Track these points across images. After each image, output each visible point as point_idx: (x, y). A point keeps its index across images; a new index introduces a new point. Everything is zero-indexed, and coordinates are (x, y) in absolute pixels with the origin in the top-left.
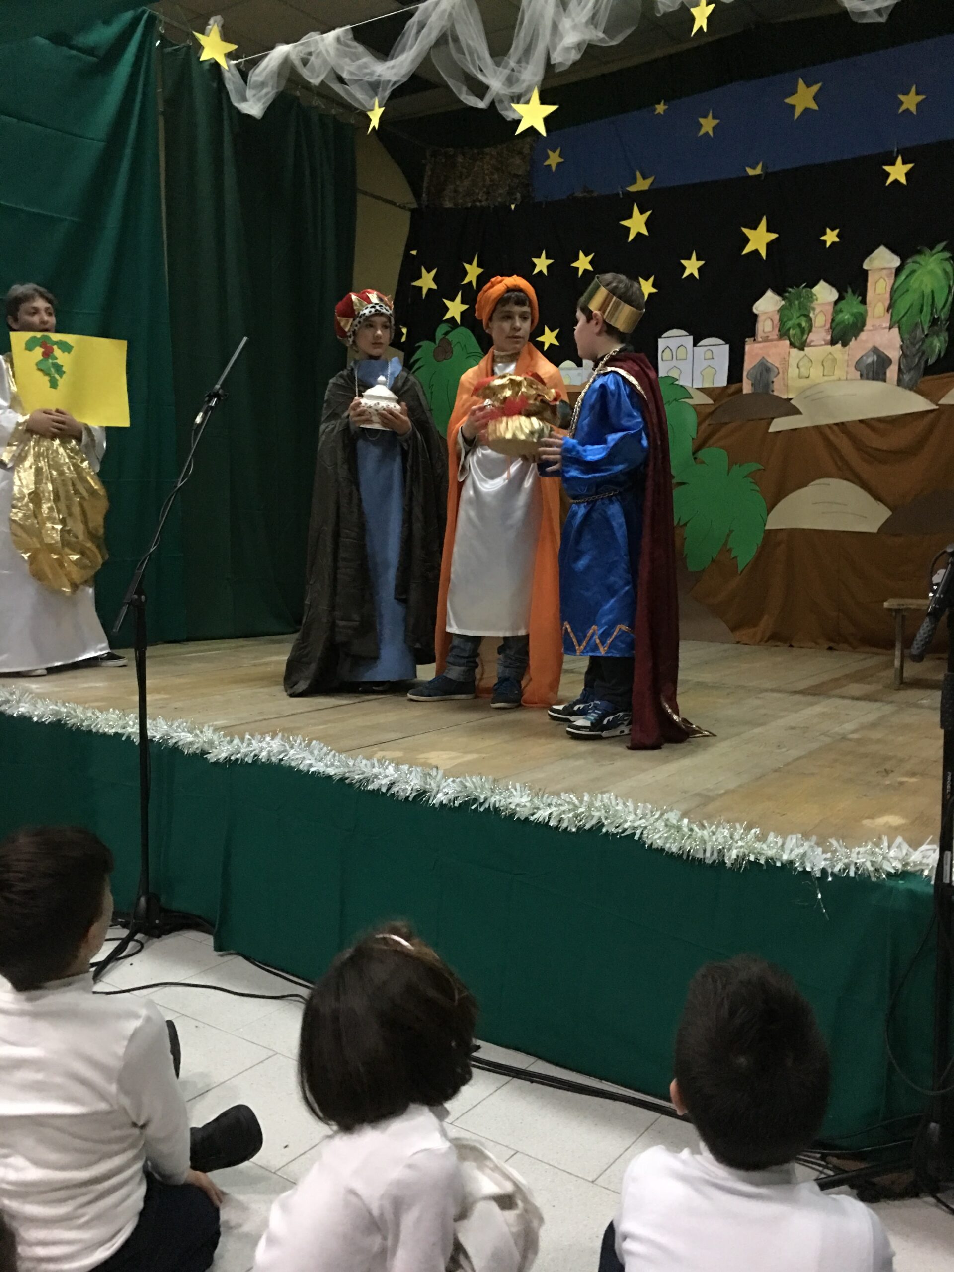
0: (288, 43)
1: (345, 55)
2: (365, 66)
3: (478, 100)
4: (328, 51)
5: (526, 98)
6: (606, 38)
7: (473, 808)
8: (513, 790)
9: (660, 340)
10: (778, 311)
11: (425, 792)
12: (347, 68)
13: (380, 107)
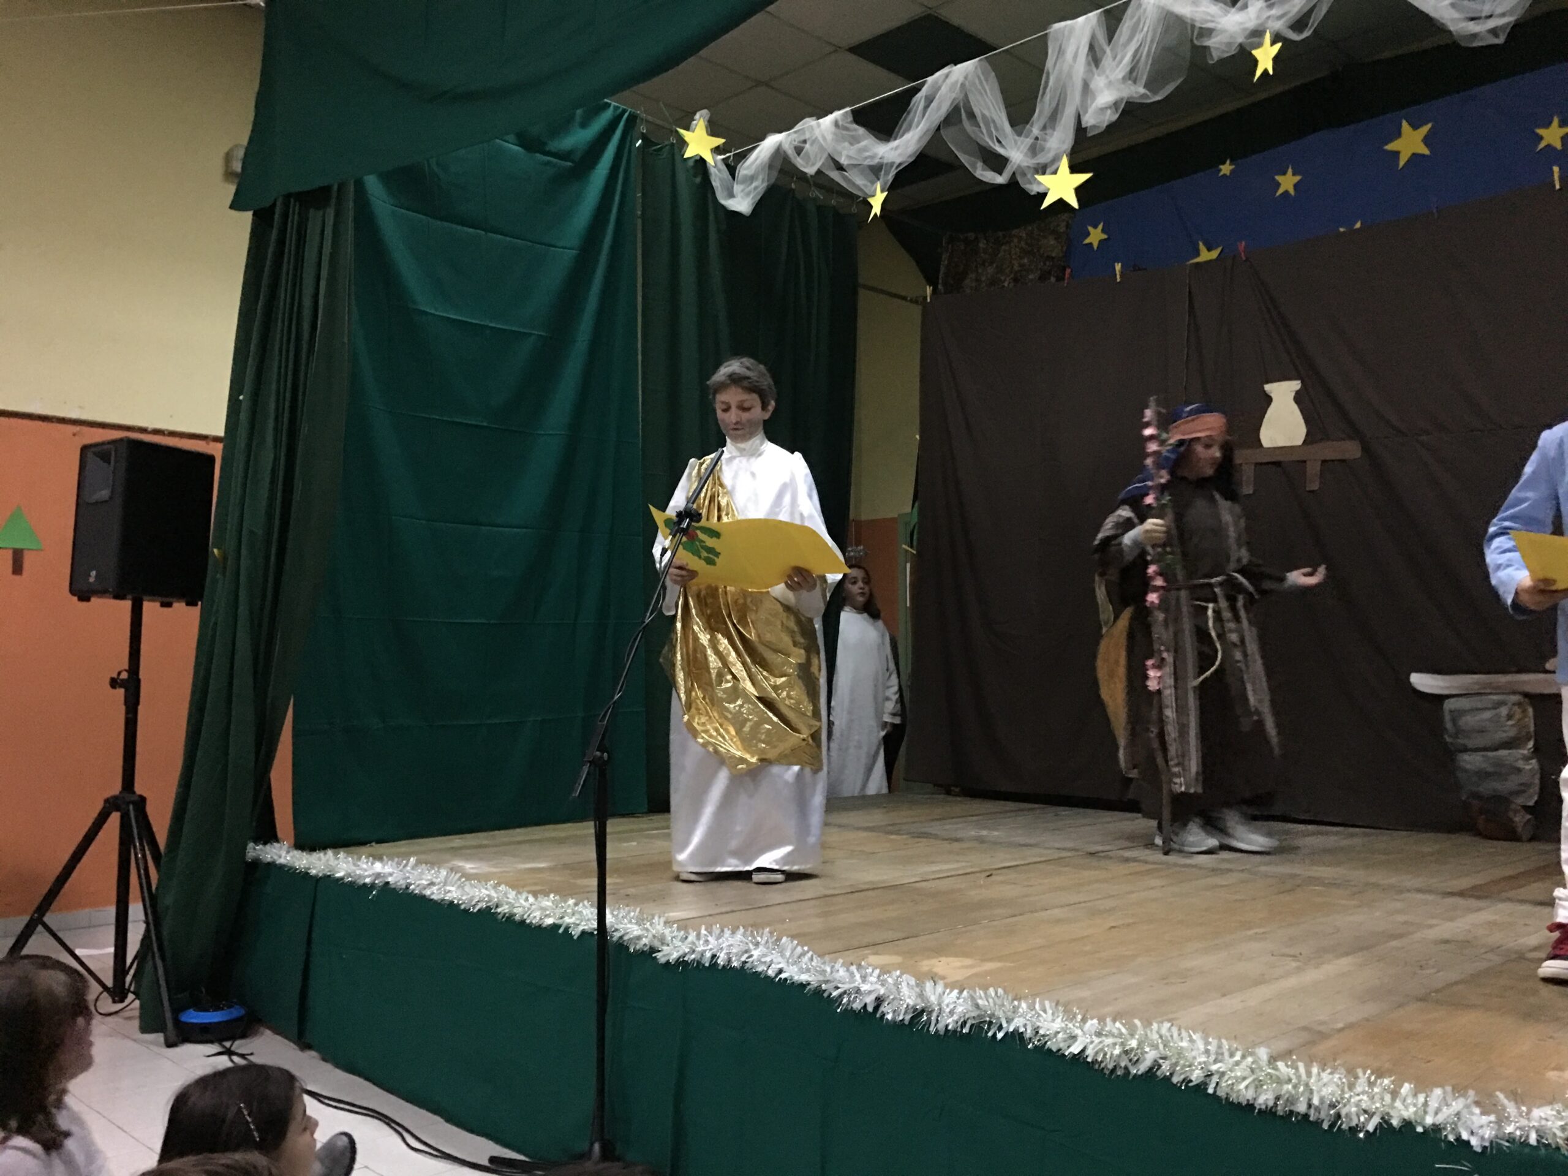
0: (780, 132)
1: (843, 139)
2: (865, 149)
3: (996, 176)
4: (824, 138)
5: (1054, 167)
6: (1148, 93)
7: (989, 1032)
8: (1041, 1010)
11: (923, 1011)
12: (845, 153)
13: (882, 191)
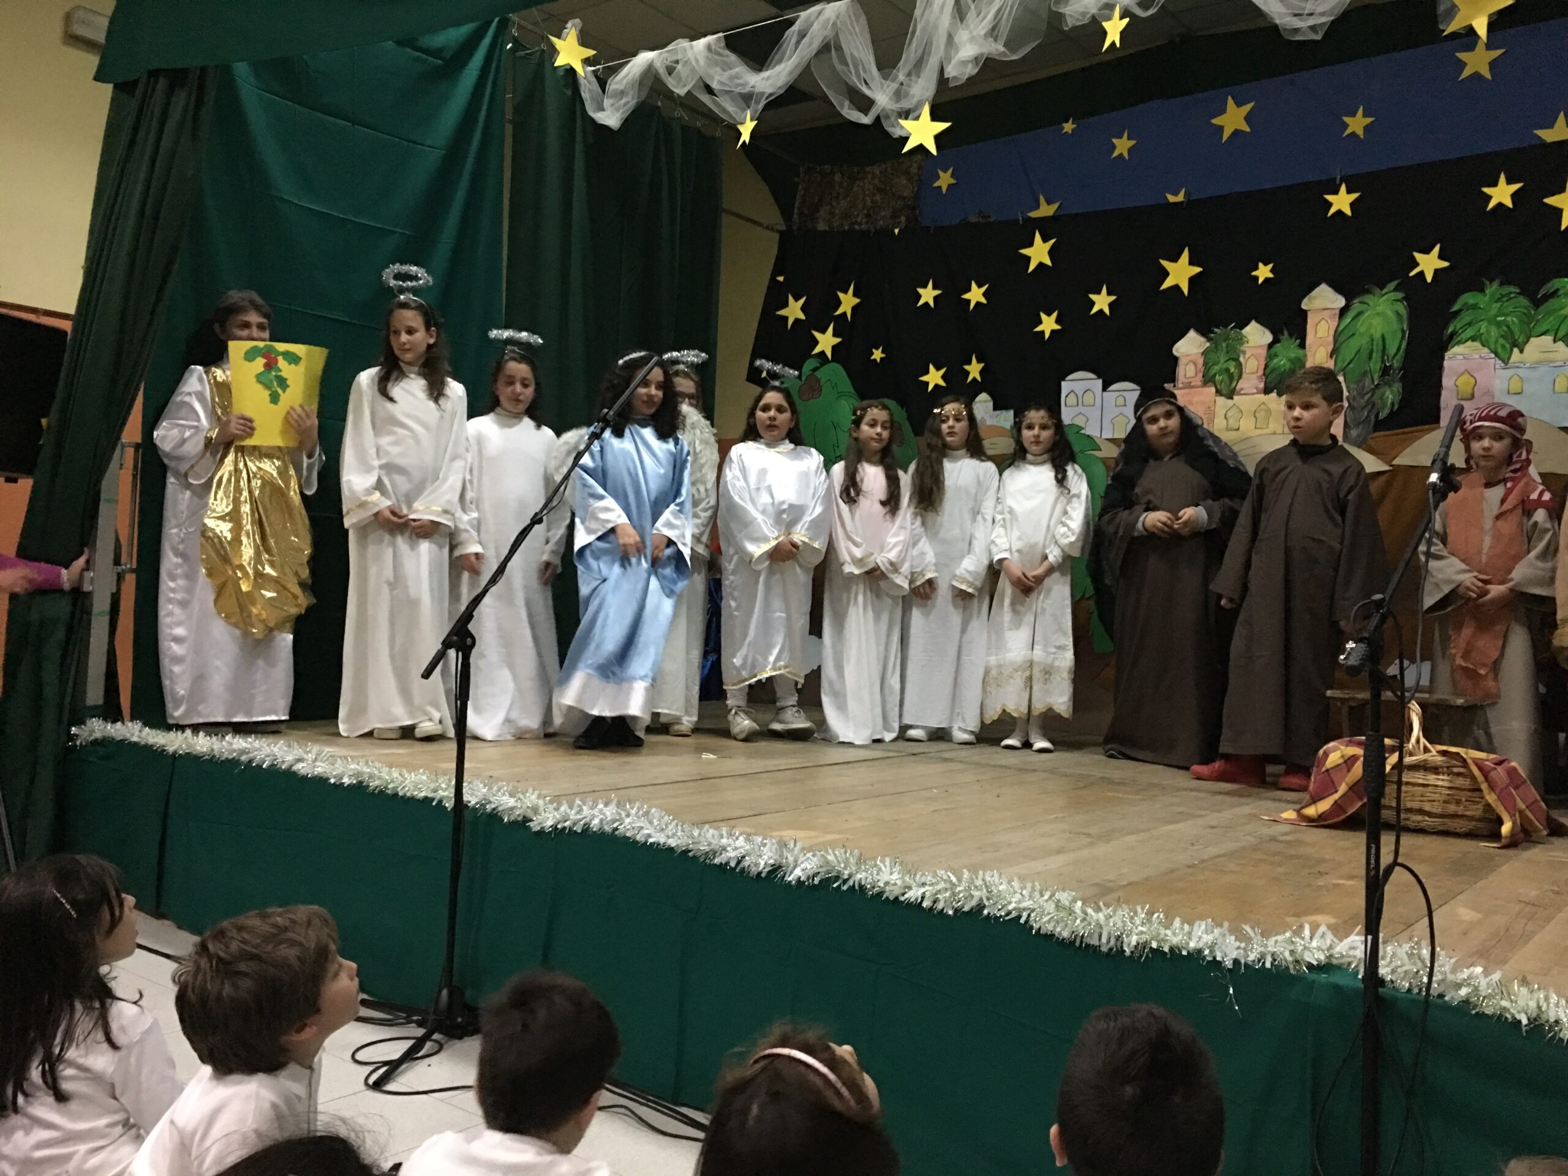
0: (652, 49)
1: (716, 64)
2: (737, 76)
3: (862, 116)
4: (697, 61)
5: (916, 114)
6: (1007, 52)
7: (835, 885)
8: (881, 865)
9: (1063, 383)
10: (1202, 354)
11: (780, 867)
12: (717, 78)
13: (752, 120)
